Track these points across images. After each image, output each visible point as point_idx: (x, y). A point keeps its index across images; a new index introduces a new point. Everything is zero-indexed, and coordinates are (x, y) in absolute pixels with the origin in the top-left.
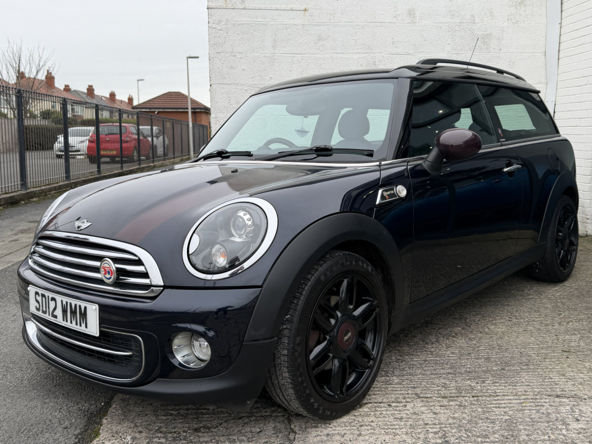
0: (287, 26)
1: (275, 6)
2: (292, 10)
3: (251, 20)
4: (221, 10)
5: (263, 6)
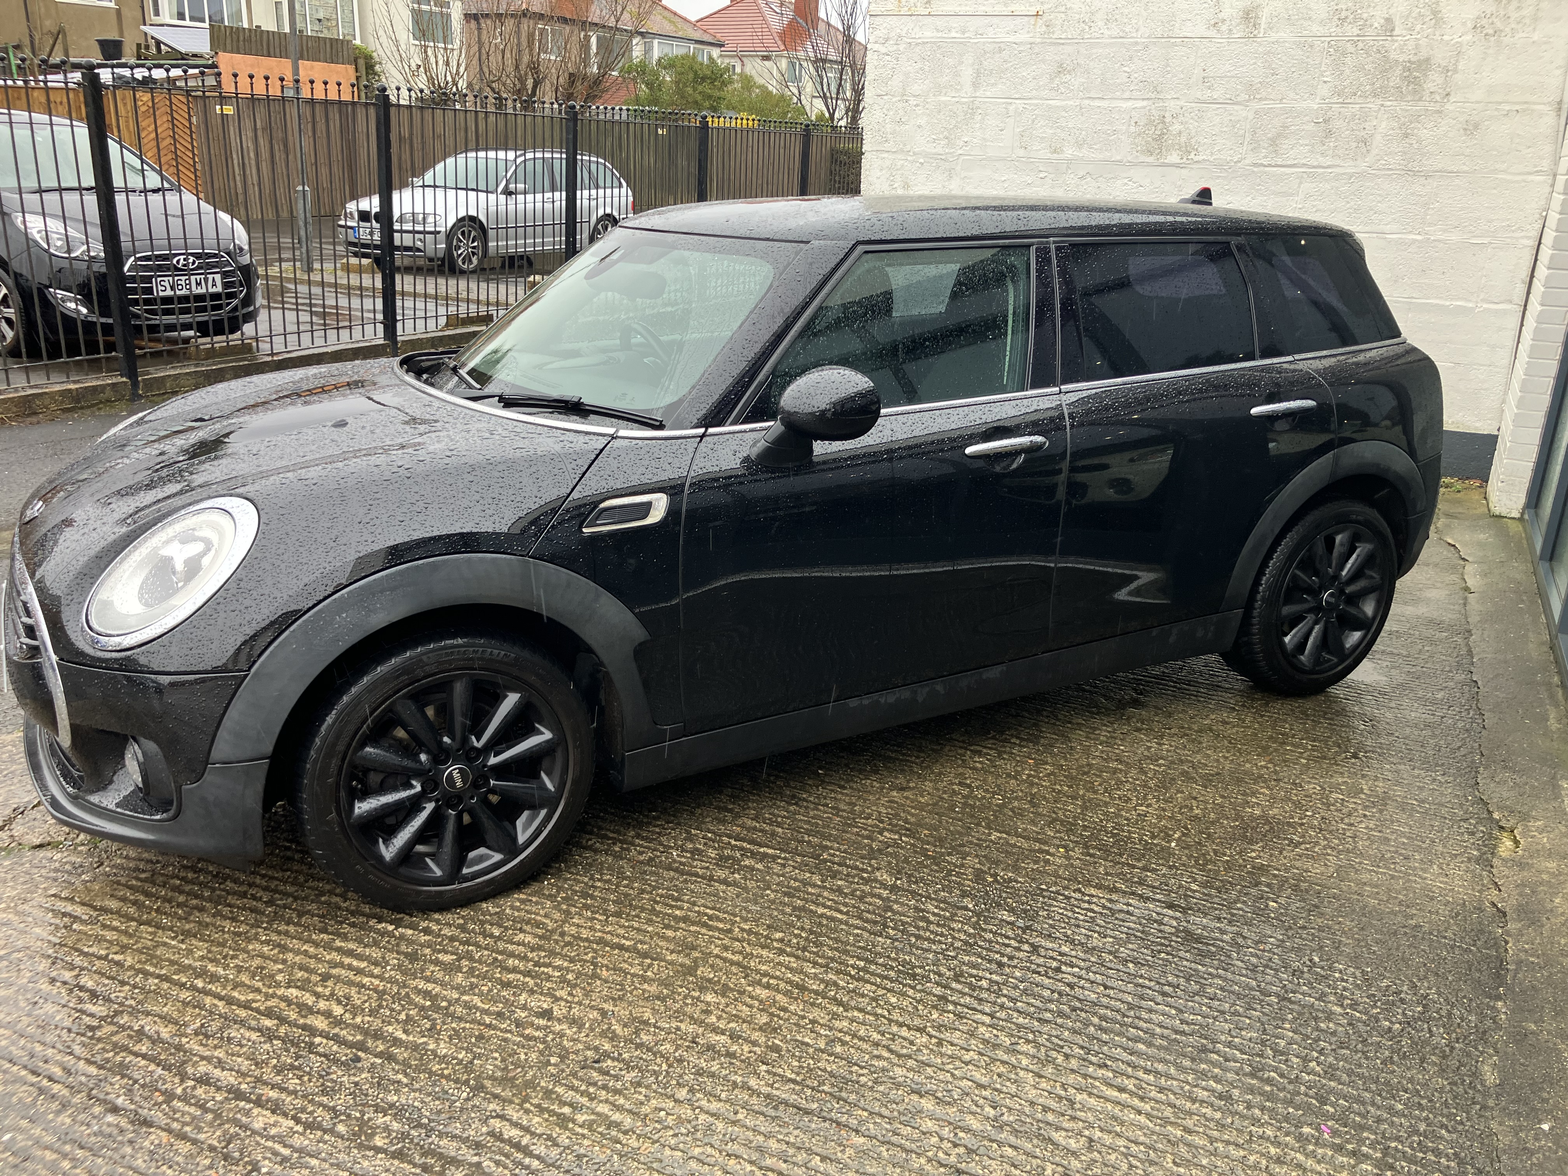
0: (1002, 45)
1: (984, 8)
2: (1013, 15)
3: (940, 34)
4: (890, 18)
5: (962, 10)
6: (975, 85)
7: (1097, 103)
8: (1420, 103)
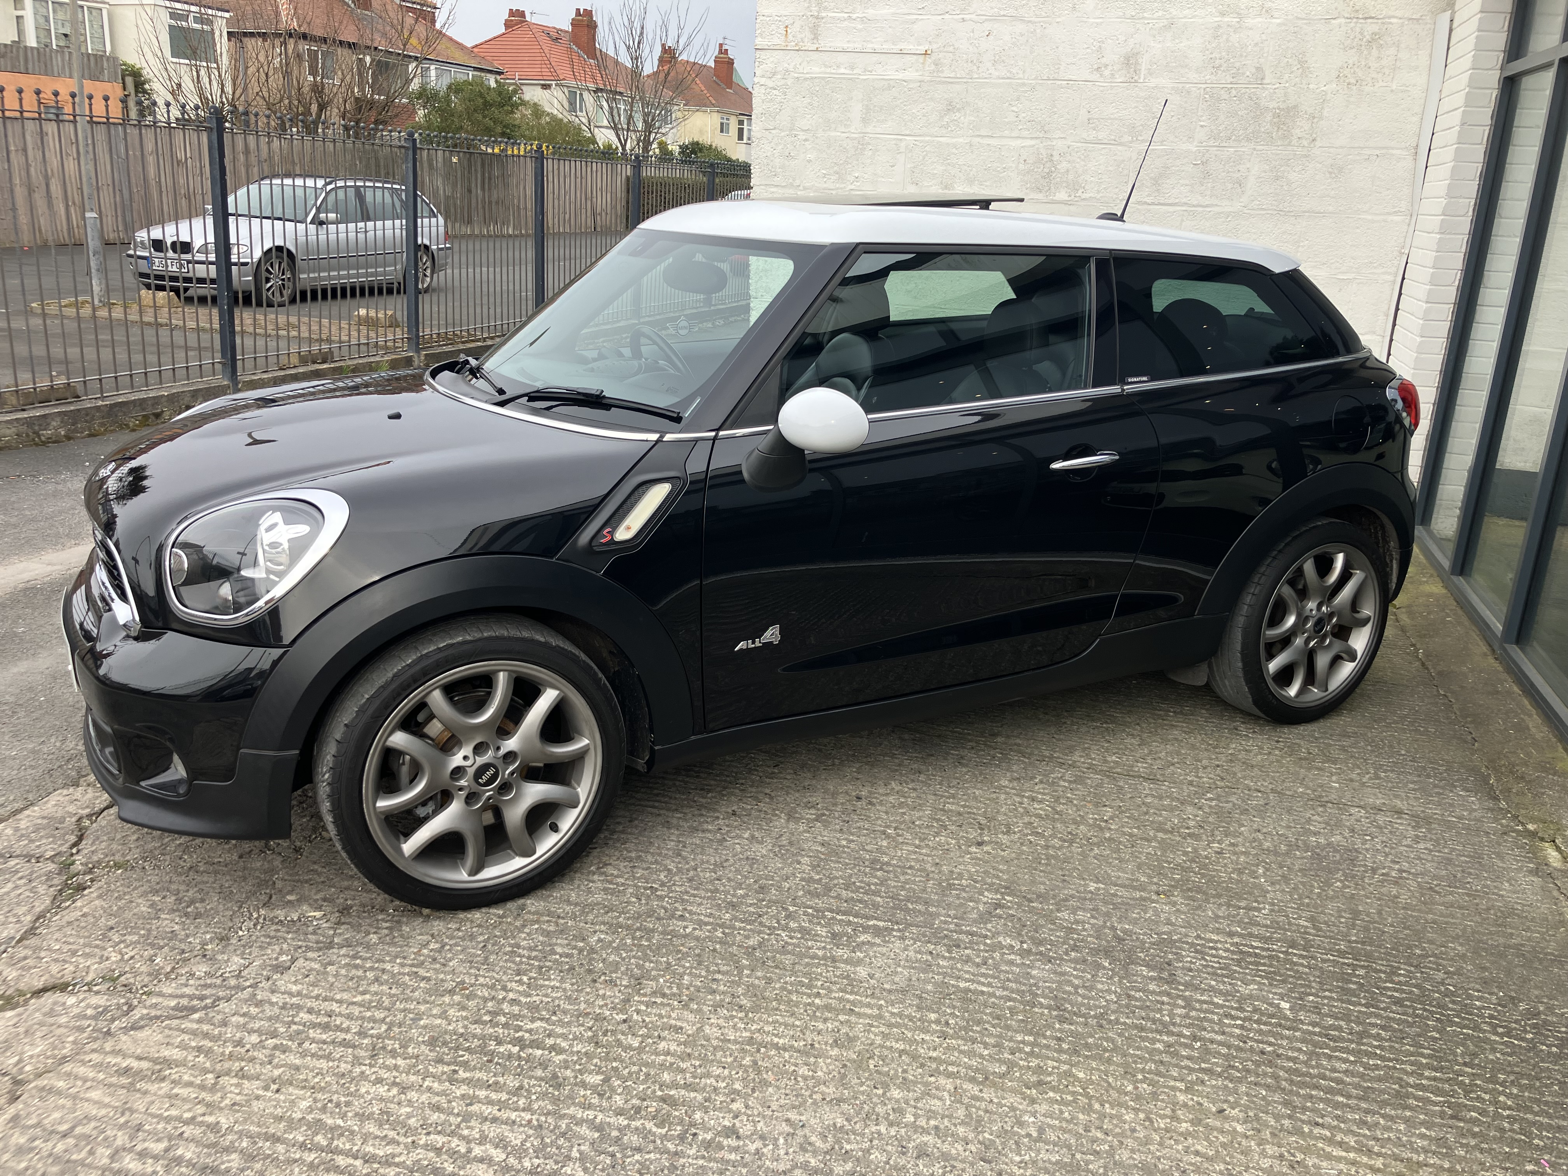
0: (892, 83)
1: (870, 45)
2: (901, 53)
3: (828, 70)
4: (776, 53)
5: (850, 46)
6: (865, 121)
7: (987, 141)
8: (1290, 148)
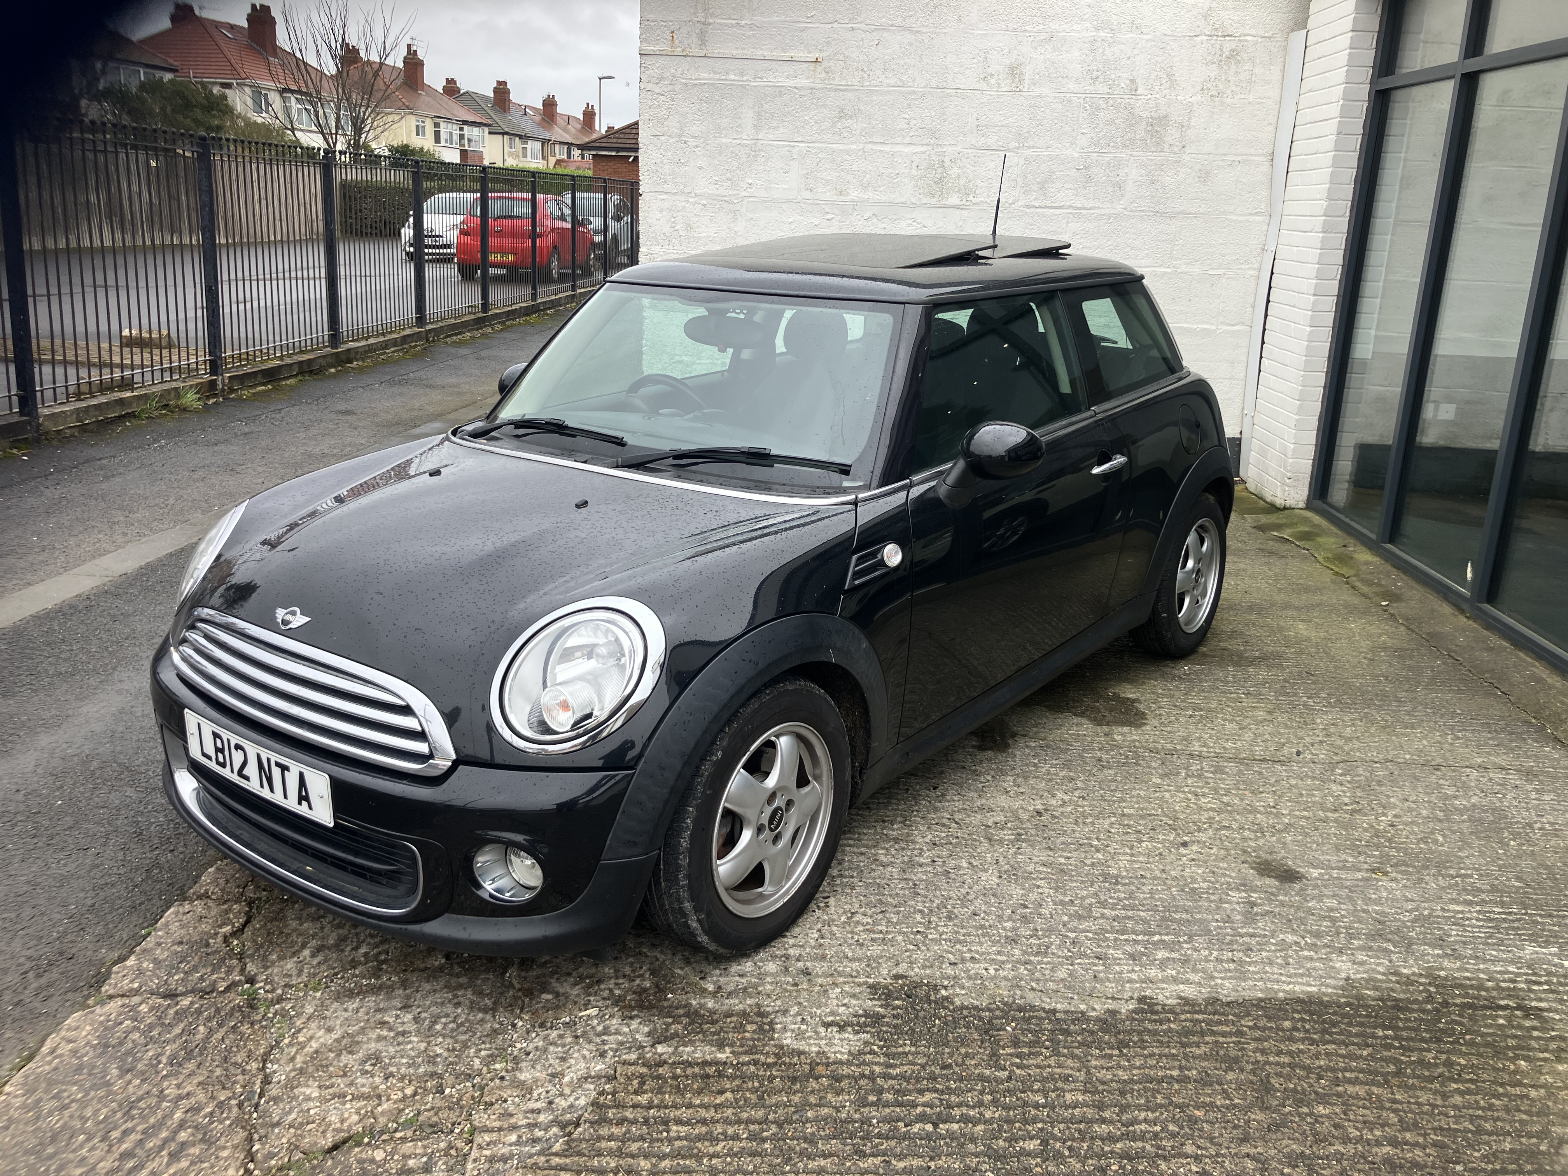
0: (782, 89)
1: (762, 52)
2: (792, 60)
3: (717, 77)
4: (663, 58)
5: (739, 53)
6: (757, 127)
7: (879, 147)
8: (1163, 154)
